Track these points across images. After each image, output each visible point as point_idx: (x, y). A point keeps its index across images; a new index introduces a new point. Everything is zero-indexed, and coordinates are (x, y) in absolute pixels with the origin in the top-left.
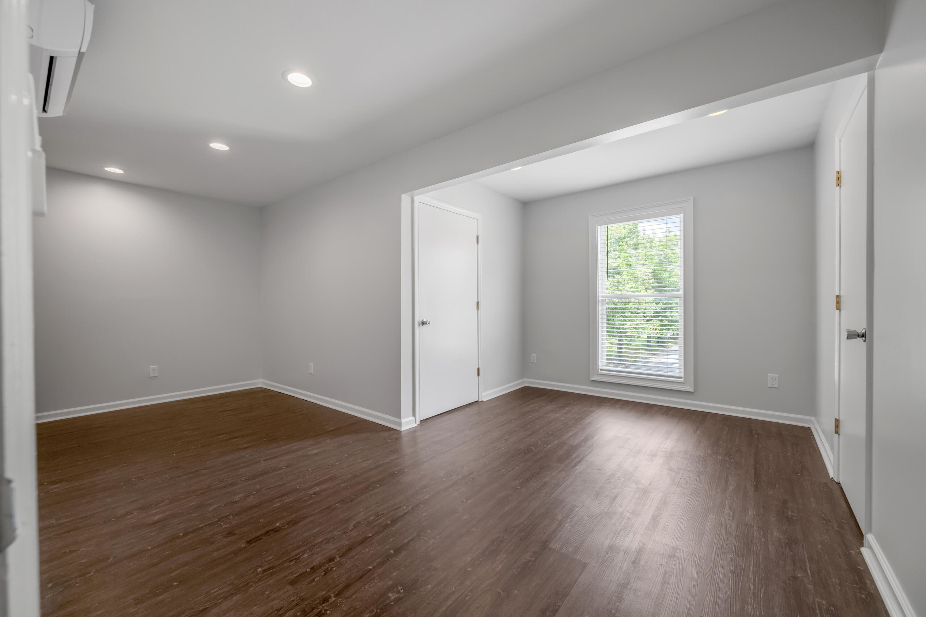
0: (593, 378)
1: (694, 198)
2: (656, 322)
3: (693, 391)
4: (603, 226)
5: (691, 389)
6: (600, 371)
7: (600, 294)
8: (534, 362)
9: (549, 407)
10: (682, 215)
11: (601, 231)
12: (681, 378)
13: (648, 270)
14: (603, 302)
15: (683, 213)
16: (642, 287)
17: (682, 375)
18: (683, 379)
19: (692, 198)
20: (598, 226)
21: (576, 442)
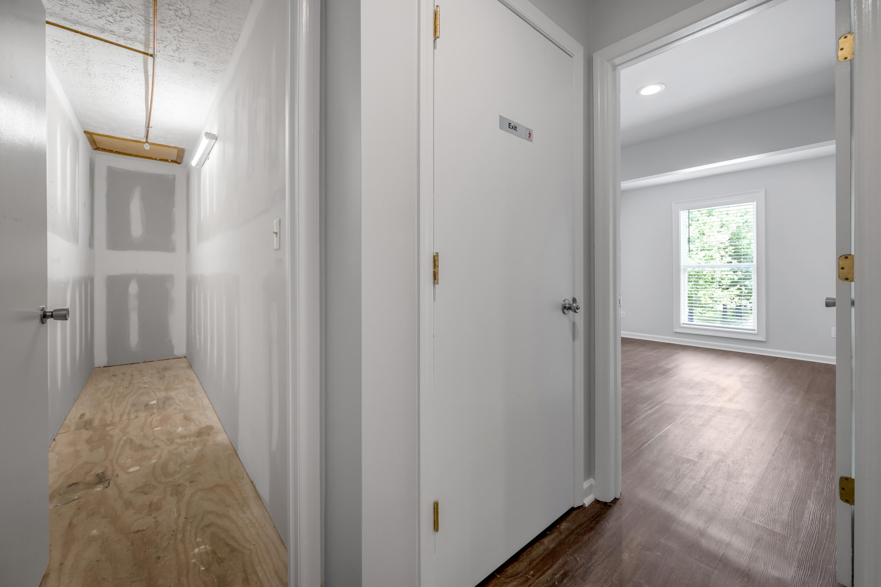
0: (676, 330)
1: (765, 189)
2: (734, 291)
3: (765, 340)
4: (685, 211)
5: (763, 339)
6: (682, 325)
7: (682, 264)
8: (623, 317)
9: (641, 349)
10: (755, 203)
11: (683, 215)
12: (755, 330)
13: (725, 237)
14: (685, 270)
15: (756, 201)
16: (717, 256)
17: (756, 328)
18: (756, 332)
19: (764, 190)
20: (681, 211)
21: (669, 367)
